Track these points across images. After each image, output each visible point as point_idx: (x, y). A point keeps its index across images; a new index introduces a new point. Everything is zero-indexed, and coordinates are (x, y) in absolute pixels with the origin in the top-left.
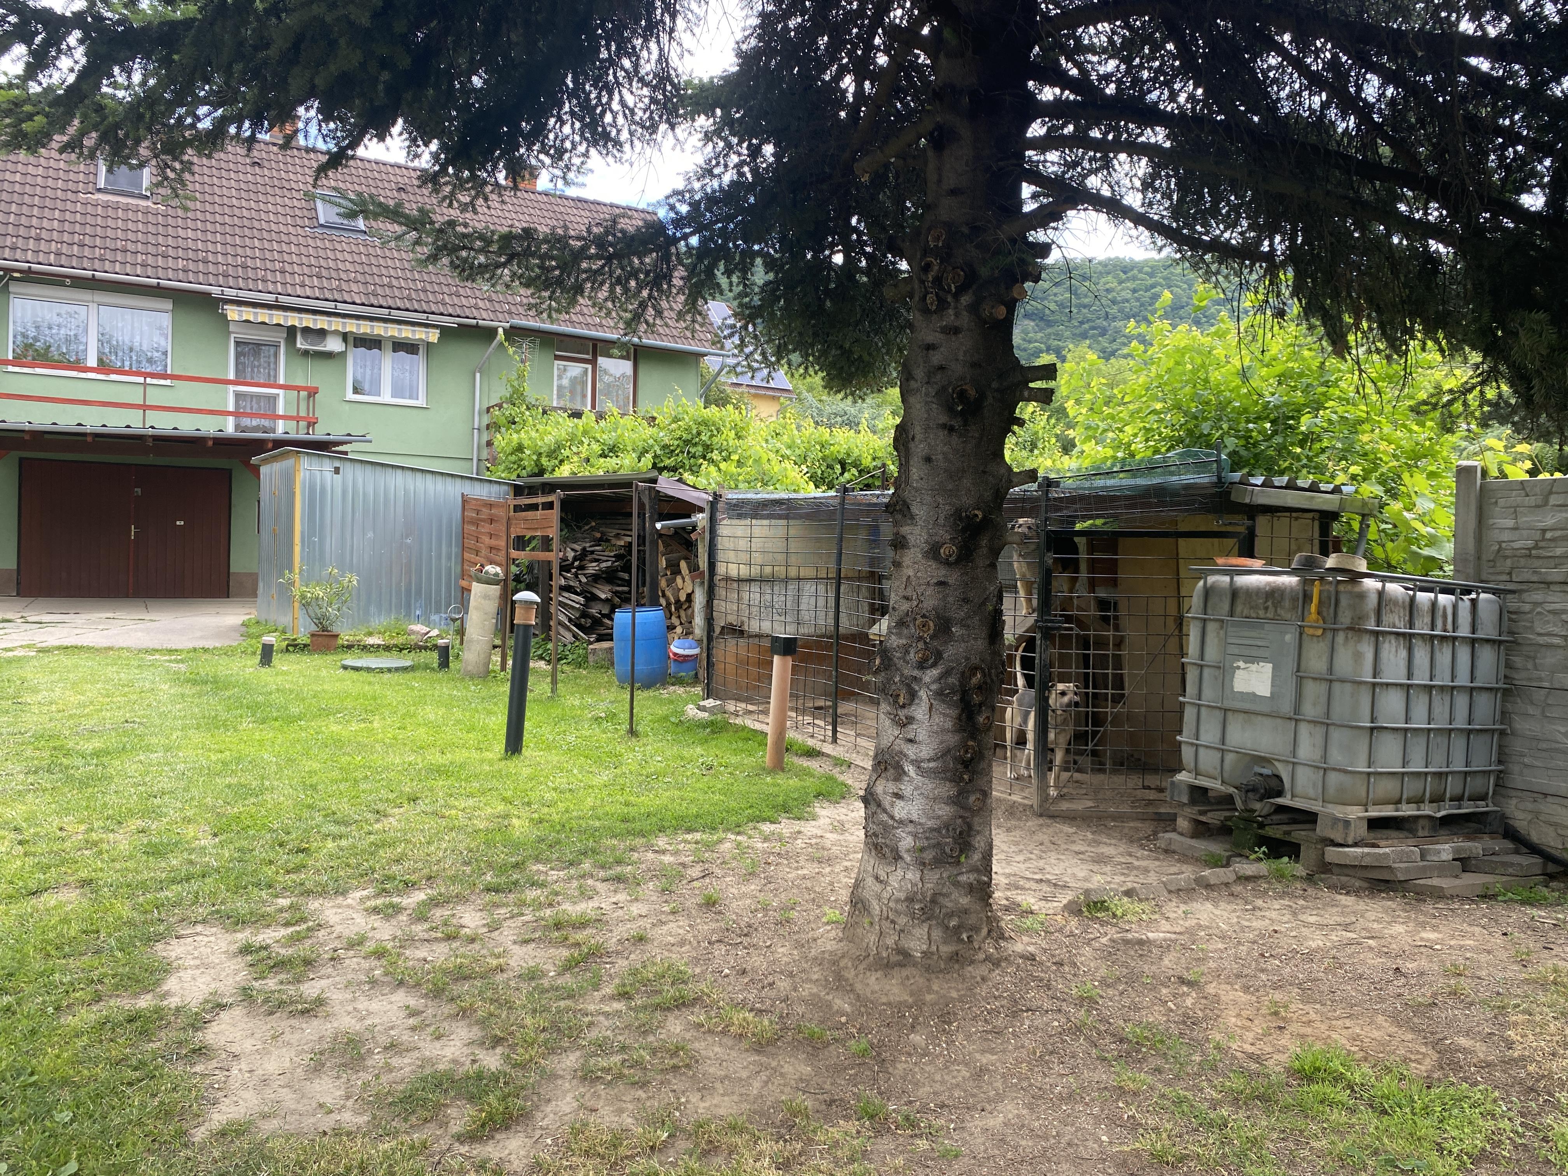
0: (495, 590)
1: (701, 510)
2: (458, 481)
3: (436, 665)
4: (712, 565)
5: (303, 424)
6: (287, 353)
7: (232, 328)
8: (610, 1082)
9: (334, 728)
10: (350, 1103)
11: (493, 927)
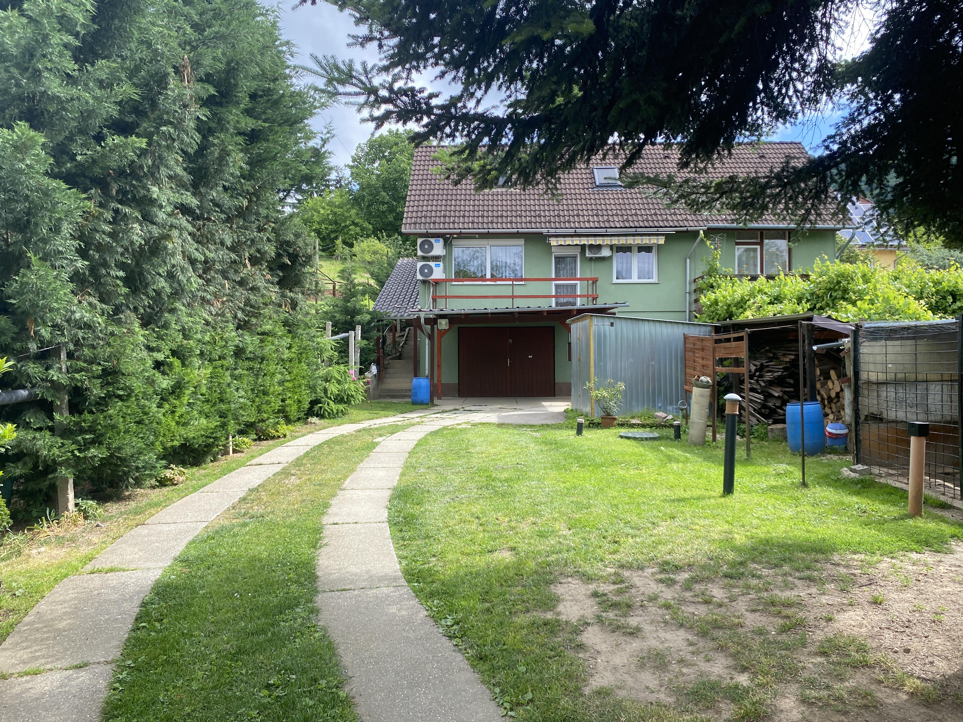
0: (707, 392)
1: (847, 336)
2: (681, 326)
3: (673, 437)
4: (857, 374)
5: (590, 299)
6: (581, 261)
7: (553, 249)
8: (821, 707)
9: (621, 472)
10: (663, 689)
11: (732, 599)
